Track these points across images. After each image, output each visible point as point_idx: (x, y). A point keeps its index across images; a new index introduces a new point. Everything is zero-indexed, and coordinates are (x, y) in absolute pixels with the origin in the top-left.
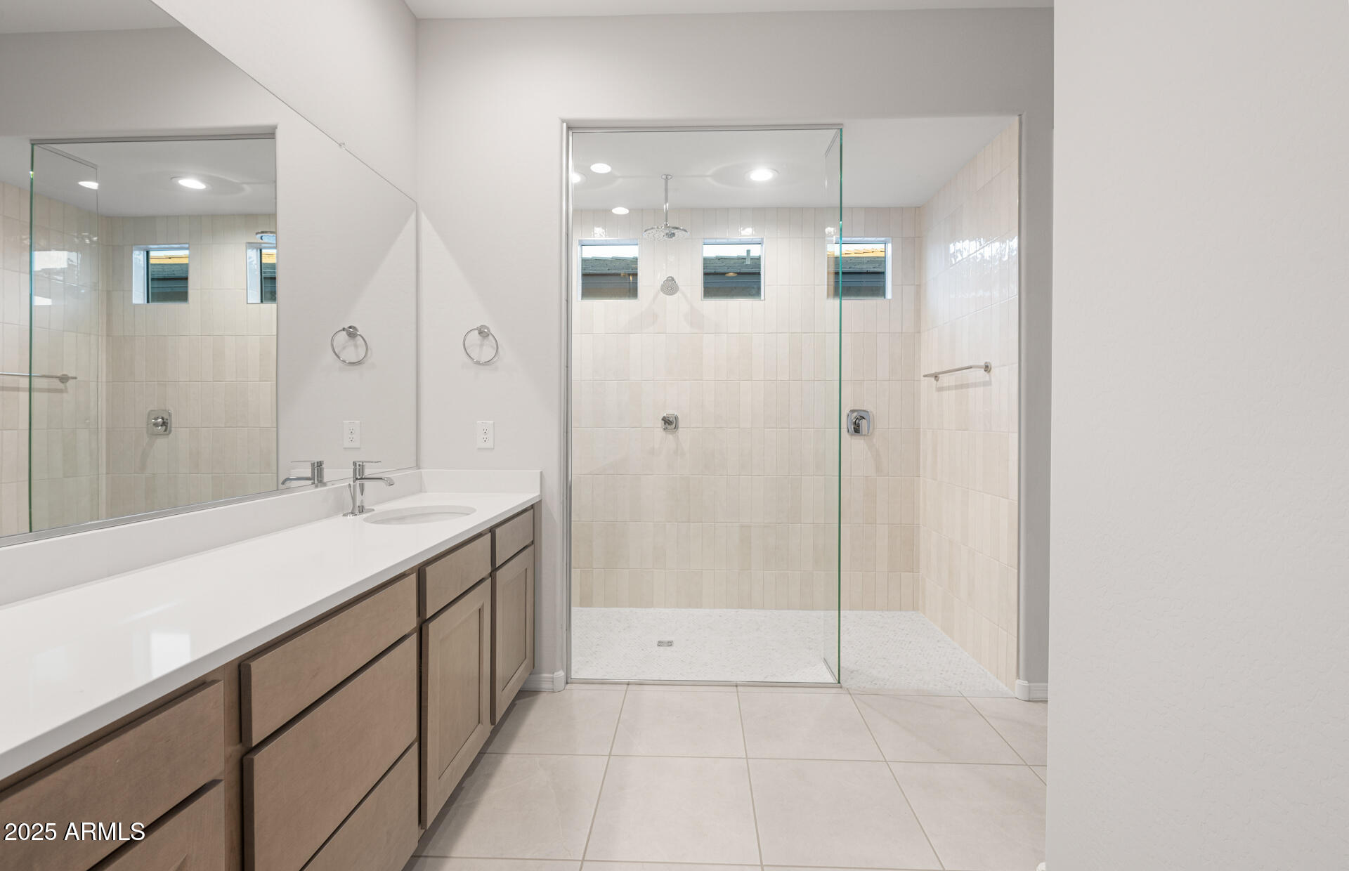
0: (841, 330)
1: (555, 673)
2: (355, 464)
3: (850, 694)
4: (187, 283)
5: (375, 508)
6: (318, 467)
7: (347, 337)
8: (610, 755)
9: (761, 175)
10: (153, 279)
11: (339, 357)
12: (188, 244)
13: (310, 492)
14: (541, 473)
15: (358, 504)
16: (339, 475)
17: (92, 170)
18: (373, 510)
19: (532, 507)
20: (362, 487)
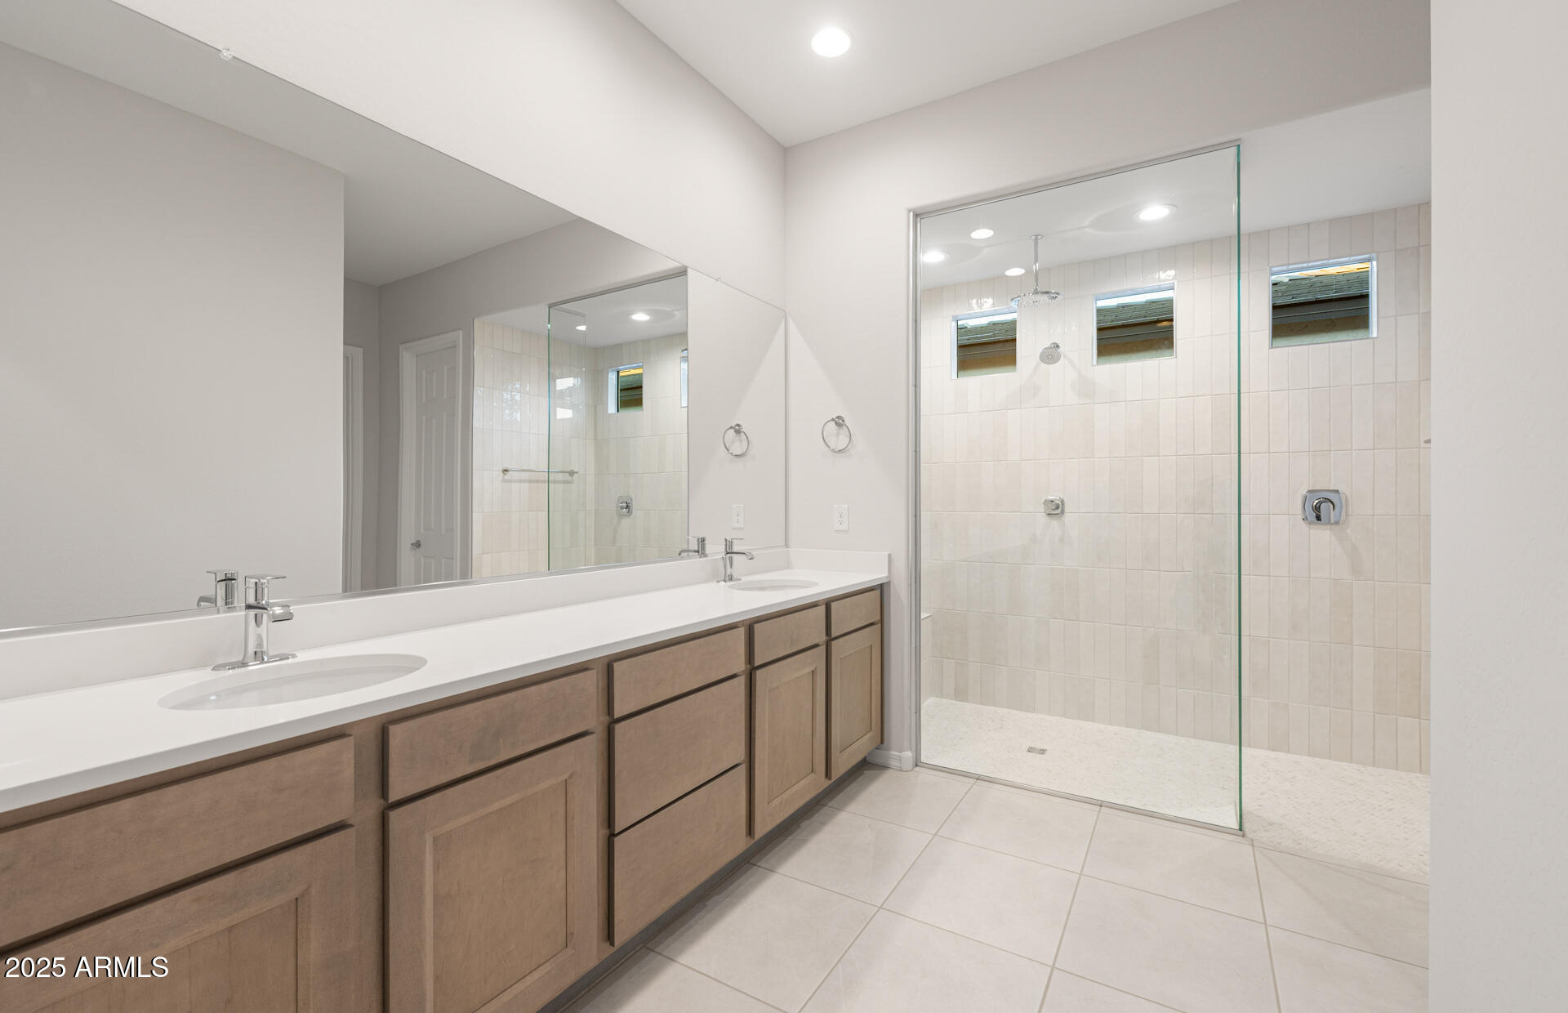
0: (1239, 390)
1: (904, 753)
2: (726, 540)
3: (1253, 845)
4: (641, 391)
5: (742, 578)
6: (702, 541)
7: (734, 434)
8: (936, 834)
9: (1154, 212)
10: (621, 390)
11: (728, 450)
12: (642, 362)
13: (697, 561)
14: (890, 555)
15: (728, 573)
16: (715, 549)
17: (582, 317)
18: (740, 580)
19: (882, 586)
20: (731, 559)
